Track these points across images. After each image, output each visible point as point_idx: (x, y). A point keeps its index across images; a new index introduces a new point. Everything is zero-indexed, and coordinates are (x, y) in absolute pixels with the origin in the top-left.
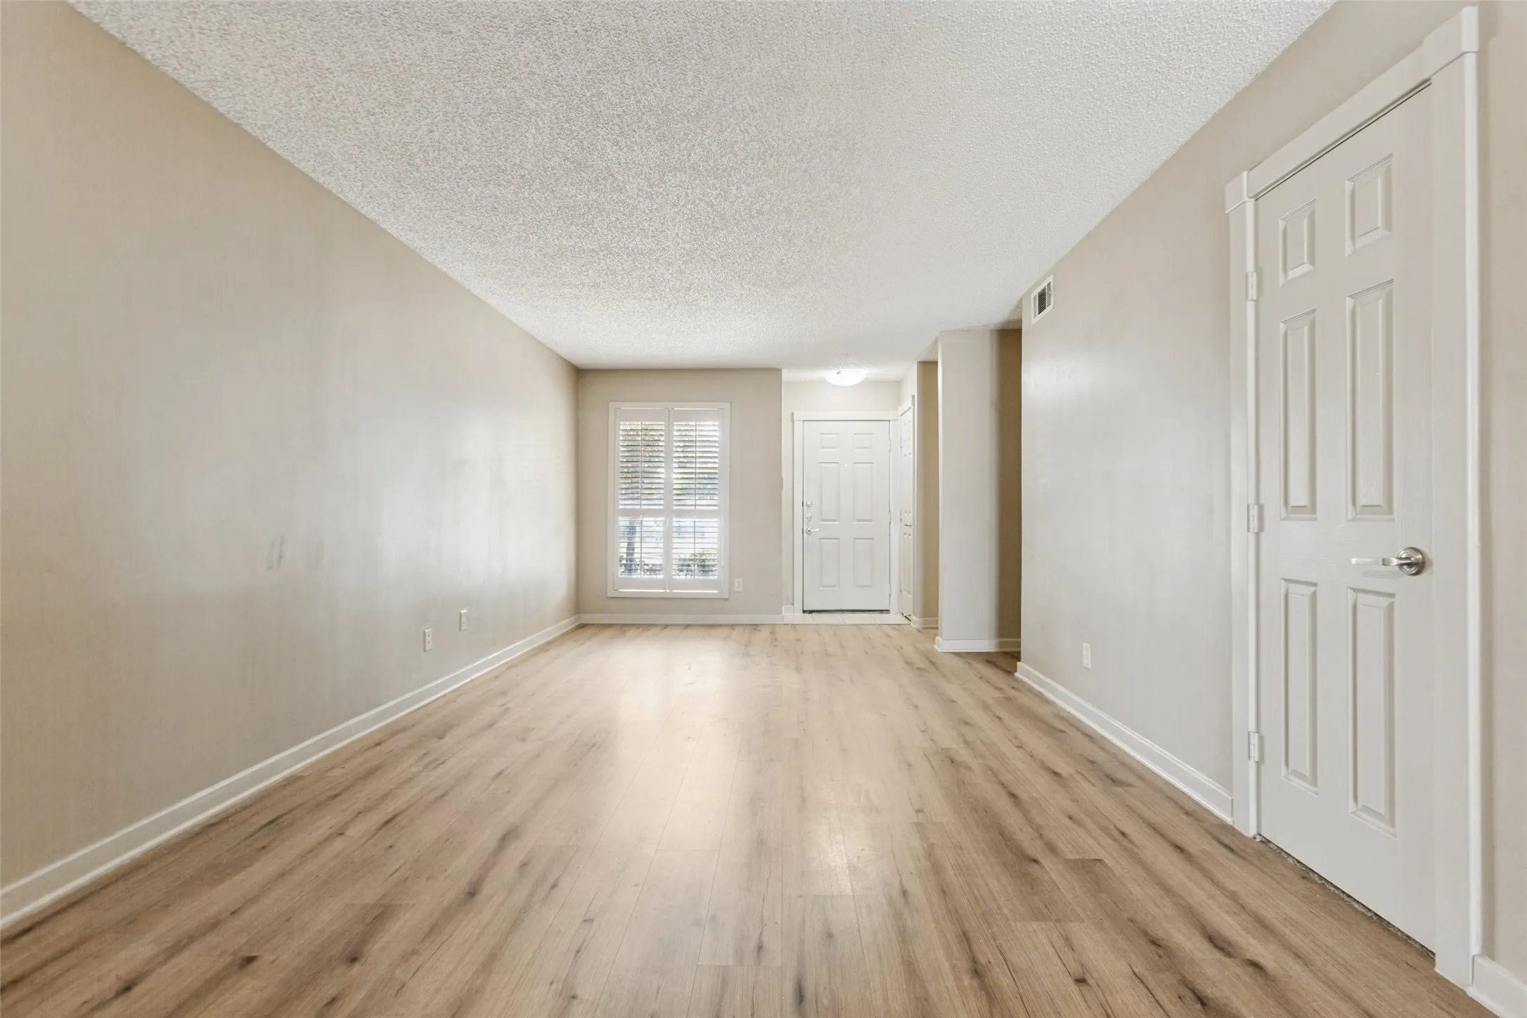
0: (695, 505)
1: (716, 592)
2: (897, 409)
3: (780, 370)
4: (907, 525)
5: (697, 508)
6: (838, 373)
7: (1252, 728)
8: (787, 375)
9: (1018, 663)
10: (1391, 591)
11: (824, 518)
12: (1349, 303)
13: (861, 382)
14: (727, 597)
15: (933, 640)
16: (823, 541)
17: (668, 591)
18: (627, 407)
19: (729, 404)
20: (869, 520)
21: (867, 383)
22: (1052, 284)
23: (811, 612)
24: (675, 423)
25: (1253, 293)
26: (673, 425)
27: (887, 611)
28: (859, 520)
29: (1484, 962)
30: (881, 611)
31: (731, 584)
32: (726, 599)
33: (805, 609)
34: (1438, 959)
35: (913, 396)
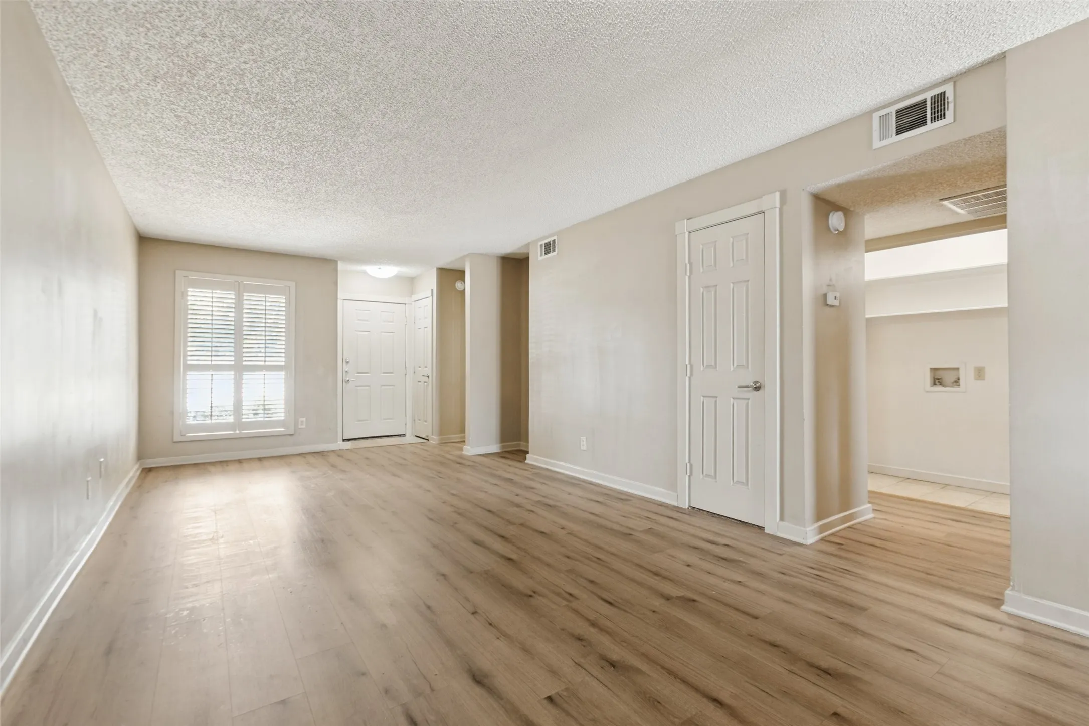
0: (265, 361)
1: (283, 429)
2: (411, 297)
3: (337, 261)
4: (423, 376)
5: (267, 363)
6: (380, 269)
7: (687, 461)
8: (341, 266)
9: (527, 455)
10: (747, 397)
11: (359, 371)
12: (731, 285)
13: (392, 277)
14: (293, 433)
15: (462, 449)
16: (359, 388)
17: (238, 432)
18: (193, 276)
19: (294, 284)
20: (392, 373)
21: (398, 278)
22: (556, 241)
23: (349, 440)
24: (245, 294)
25: (688, 273)
26: (243, 296)
27: (404, 435)
28: (384, 373)
29: (782, 523)
30: (400, 435)
31: (296, 423)
32: (291, 435)
33: (344, 438)
34: (766, 529)
35: (432, 290)
